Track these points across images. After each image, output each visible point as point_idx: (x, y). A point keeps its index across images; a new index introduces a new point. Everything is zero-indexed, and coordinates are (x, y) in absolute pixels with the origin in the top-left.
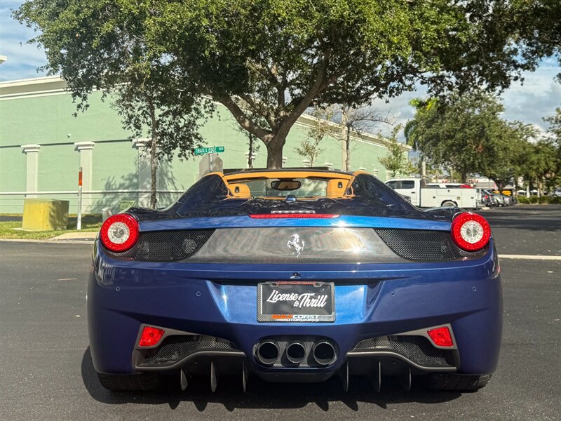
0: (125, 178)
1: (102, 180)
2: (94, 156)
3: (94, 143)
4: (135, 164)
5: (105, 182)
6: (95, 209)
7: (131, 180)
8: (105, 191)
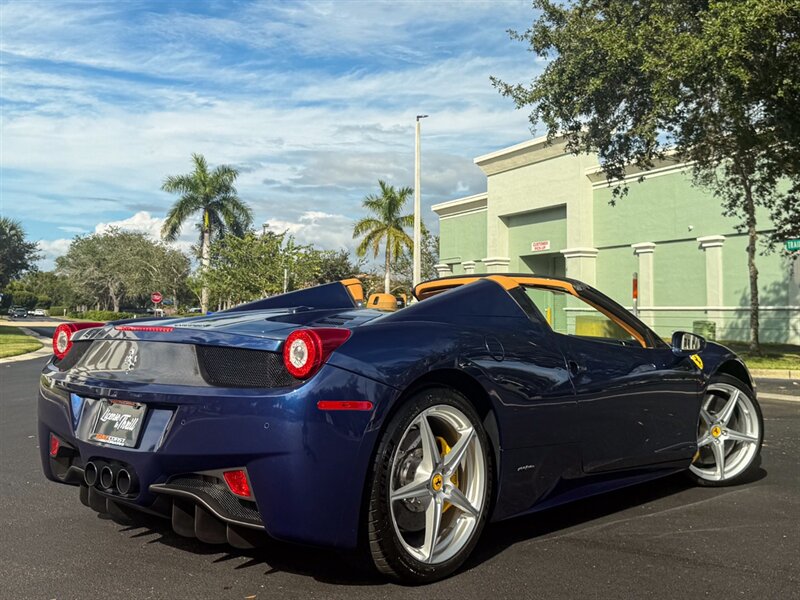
0: (768, 289)
1: (736, 292)
2: (725, 258)
3: (723, 238)
4: (783, 268)
5: (740, 296)
6: (728, 334)
7: (776, 292)
8: (740, 307)
